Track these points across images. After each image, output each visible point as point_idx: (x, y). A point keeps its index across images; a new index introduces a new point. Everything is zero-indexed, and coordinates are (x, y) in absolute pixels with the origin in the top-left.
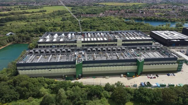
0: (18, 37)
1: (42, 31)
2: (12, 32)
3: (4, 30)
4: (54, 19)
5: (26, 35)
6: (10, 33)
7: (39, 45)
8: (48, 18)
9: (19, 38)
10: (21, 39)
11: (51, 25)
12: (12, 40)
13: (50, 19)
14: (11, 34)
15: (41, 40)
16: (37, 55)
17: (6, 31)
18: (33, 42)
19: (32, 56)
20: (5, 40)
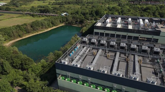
0: (71, 18)
1: (97, 14)
2: (67, 12)
3: (61, 10)
4: (109, 4)
5: (80, 17)
6: (65, 13)
7: (95, 31)
8: (103, 4)
9: (73, 19)
10: (74, 20)
11: (107, 10)
12: (65, 20)
13: (105, 4)
14: (66, 15)
15: (99, 24)
16: (93, 48)
17: (63, 11)
18: (87, 26)
19: (85, 48)
20: (59, 20)
